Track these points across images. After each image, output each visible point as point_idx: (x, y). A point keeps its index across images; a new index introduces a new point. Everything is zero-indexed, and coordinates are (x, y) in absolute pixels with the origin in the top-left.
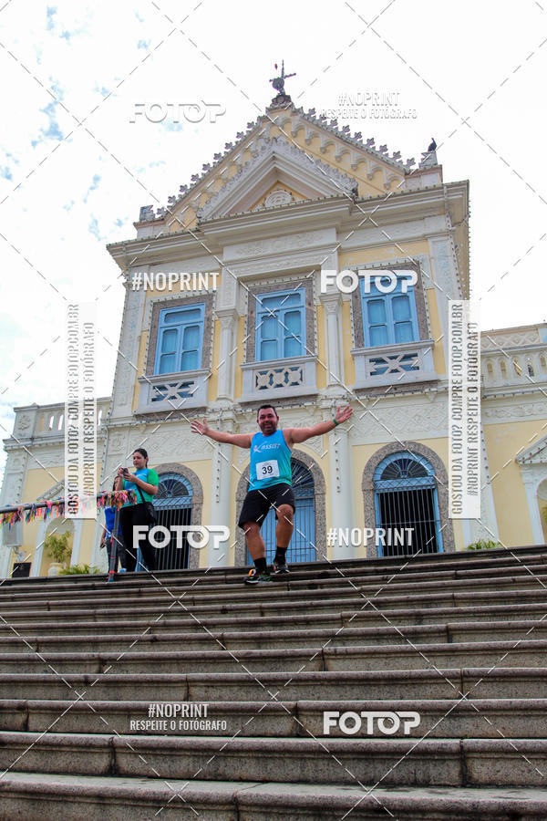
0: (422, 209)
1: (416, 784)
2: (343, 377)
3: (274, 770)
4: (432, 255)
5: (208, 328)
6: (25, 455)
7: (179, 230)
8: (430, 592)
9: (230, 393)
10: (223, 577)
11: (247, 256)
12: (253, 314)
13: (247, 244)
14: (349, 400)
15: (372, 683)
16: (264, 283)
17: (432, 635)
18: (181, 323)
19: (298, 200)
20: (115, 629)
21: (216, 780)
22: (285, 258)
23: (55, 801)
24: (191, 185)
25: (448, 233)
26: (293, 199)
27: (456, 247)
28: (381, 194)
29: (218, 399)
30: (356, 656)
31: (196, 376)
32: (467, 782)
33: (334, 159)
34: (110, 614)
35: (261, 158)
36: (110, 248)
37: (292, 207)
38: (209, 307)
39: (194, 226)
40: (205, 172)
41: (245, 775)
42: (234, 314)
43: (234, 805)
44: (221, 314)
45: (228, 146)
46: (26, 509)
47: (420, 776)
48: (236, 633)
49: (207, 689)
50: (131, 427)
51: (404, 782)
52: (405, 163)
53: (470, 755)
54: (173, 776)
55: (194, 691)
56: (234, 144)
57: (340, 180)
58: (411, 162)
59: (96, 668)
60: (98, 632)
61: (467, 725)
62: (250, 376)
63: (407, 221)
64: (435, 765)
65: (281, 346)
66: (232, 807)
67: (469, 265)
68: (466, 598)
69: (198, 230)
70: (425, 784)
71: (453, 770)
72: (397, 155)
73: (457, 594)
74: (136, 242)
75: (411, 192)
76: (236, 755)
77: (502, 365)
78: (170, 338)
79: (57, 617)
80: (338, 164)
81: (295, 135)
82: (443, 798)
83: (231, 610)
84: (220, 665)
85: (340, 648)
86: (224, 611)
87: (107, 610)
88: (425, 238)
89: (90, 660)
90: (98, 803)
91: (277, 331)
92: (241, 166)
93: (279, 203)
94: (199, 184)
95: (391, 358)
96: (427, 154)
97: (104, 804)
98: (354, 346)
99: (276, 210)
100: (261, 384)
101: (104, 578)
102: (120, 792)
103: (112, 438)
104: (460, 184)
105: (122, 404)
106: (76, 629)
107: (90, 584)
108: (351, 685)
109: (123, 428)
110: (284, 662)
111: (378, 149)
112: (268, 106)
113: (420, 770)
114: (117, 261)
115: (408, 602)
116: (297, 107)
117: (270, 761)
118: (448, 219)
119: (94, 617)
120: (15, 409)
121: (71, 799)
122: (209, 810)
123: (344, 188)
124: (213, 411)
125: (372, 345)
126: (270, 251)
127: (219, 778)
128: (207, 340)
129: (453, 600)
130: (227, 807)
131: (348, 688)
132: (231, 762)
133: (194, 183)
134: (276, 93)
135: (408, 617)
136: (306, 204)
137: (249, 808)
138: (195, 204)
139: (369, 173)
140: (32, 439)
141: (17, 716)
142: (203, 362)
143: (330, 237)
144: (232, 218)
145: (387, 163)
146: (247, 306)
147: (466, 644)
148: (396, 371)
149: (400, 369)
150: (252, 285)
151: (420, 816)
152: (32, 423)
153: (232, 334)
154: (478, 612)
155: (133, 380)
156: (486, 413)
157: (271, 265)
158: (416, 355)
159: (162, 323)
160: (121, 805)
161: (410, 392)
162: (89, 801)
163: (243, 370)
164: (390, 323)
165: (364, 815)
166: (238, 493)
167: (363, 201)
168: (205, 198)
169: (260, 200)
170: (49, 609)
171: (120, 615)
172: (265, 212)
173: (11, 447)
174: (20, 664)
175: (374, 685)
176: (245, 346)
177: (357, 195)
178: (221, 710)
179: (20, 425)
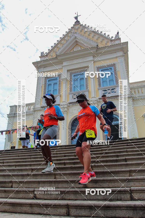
0: (115, 50)
1: (118, 200)
2: (96, 95)
3: (78, 197)
4: (118, 62)
5: (60, 83)
6: (13, 118)
7: (51, 58)
8: (120, 150)
9: (66, 100)
10: (65, 147)
11: (69, 64)
12: (71, 79)
13: (69, 61)
14: (97, 101)
15: (105, 173)
16: (74, 71)
17: (121, 161)
18: (52, 82)
19: (82, 48)
20: (36, 161)
21: (63, 200)
22: (79, 64)
23: (18, 206)
24: (54, 46)
25: (123, 56)
26: (81, 48)
27: (125, 60)
28: (104, 46)
29: (63, 102)
30: (101, 167)
31: (57, 96)
32: (132, 199)
33: (91, 37)
34: (35, 158)
35: (72, 38)
36: (33, 63)
37: (81, 50)
38: (60, 78)
39: (55, 57)
40: (58, 42)
41: (71, 198)
42: (66, 79)
43: (67, 206)
44: (63, 79)
45: (63, 35)
46: (12, 130)
47: (119, 198)
48: (68, 161)
49: (60, 176)
50: (40, 110)
51: (115, 199)
52: (111, 38)
53: (133, 192)
54: (51, 199)
55: (57, 177)
56: (65, 35)
57: (93, 43)
58: (112, 37)
59: (31, 171)
60: (31, 162)
61: (132, 184)
62: (71, 96)
63: (112, 53)
64: (123, 195)
65: (79, 87)
66: (67, 207)
67: (128, 65)
68: (130, 151)
69: (56, 58)
70: (121, 200)
71: (128, 196)
72: (108, 36)
73: (128, 150)
74: (40, 61)
75: (112, 45)
76: (68, 193)
77: (138, 91)
78: (50, 86)
79: (21, 159)
80: (93, 39)
81: (81, 31)
82: (126, 203)
83: (67, 156)
84: (64, 170)
85: (96, 164)
86: (65, 156)
87: (34, 157)
88: (116, 57)
89: (29, 169)
90: (30, 206)
91: (78, 83)
92: (67, 40)
93: (77, 50)
94: (56, 45)
95: (108, 90)
96: (116, 35)
97: (32, 206)
98: (98, 87)
99: (77, 51)
100: (74, 98)
101: (33, 148)
102: (36, 203)
103: (35, 113)
104: (125, 42)
105: (37, 104)
106: (26, 162)
107: (30, 150)
108: (99, 174)
109: (38, 110)
110: (81, 169)
111: (103, 34)
112: (74, 24)
113: (119, 196)
114: (35, 67)
115: (114, 152)
116: (81, 24)
117: (77, 195)
118: (123, 52)
119: (30, 158)
120: (10, 106)
121: (23, 205)
122: (60, 208)
123: (94, 45)
124: (62, 105)
125: (103, 86)
126: (75, 62)
127: (64, 199)
128: (59, 86)
129: (127, 151)
130: (65, 207)
131: (98, 175)
132: (67, 195)
133: (55, 45)
134: (76, 20)
135: (114, 156)
136: (85, 50)
137: (71, 207)
138: (55, 51)
139: (101, 41)
140: (15, 114)
141: (9, 184)
142: (58, 92)
143: (91, 58)
144: (65, 54)
145: (106, 38)
146: (70, 78)
147: (131, 162)
148: (110, 93)
149: (111, 92)
150: (71, 72)
151: (119, 209)
152: (14, 110)
153: (66, 85)
154: (134, 154)
155: (40, 98)
156: (134, 104)
157: (75, 66)
158: (115, 89)
159: (47, 82)
160: (36, 207)
161: (113, 98)
162: (28, 206)
163: (69, 94)
164: (108, 80)
165: (103, 208)
166: (69, 127)
167: (100, 48)
168: (58, 49)
169: (72, 49)
170: (19, 157)
171: (37, 158)
172: (73, 52)
173: (9, 116)
174: (11, 171)
175: (106, 174)
176: (70, 88)
177: (98, 47)
178: (64, 181)
179: (11, 110)
